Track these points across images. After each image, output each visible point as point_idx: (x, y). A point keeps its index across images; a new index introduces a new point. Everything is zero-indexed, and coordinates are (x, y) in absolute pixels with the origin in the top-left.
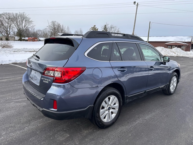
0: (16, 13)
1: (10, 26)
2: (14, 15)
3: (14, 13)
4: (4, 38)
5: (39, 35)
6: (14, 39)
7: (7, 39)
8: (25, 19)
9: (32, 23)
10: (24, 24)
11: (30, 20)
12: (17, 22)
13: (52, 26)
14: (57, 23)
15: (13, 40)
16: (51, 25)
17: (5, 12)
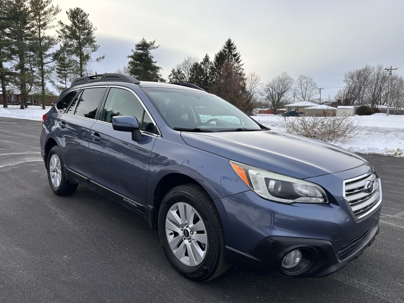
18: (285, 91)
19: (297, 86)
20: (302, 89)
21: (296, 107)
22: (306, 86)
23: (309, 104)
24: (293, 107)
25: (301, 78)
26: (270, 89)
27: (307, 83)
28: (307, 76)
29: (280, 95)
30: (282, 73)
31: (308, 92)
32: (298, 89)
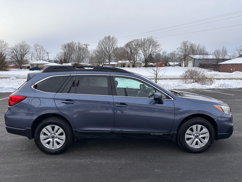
0: (145, 38)
1: (137, 53)
2: (143, 41)
3: (143, 39)
4: (131, 65)
5: (170, 59)
6: (139, 65)
7: (134, 66)
8: (152, 44)
9: (160, 46)
10: (150, 49)
11: (158, 44)
12: (144, 48)
13: (183, 48)
14: (190, 42)
15: (138, 67)
16: (181, 47)
17: (134, 39)
18: (26, 54)
19: (33, 50)
20: (37, 52)
21: (36, 64)
22: (39, 51)
23: (44, 62)
24: (35, 64)
25: (36, 46)
26: (14, 51)
27: (40, 49)
28: (39, 45)
29: (23, 55)
30: (22, 41)
31: (41, 55)
32: (34, 53)
